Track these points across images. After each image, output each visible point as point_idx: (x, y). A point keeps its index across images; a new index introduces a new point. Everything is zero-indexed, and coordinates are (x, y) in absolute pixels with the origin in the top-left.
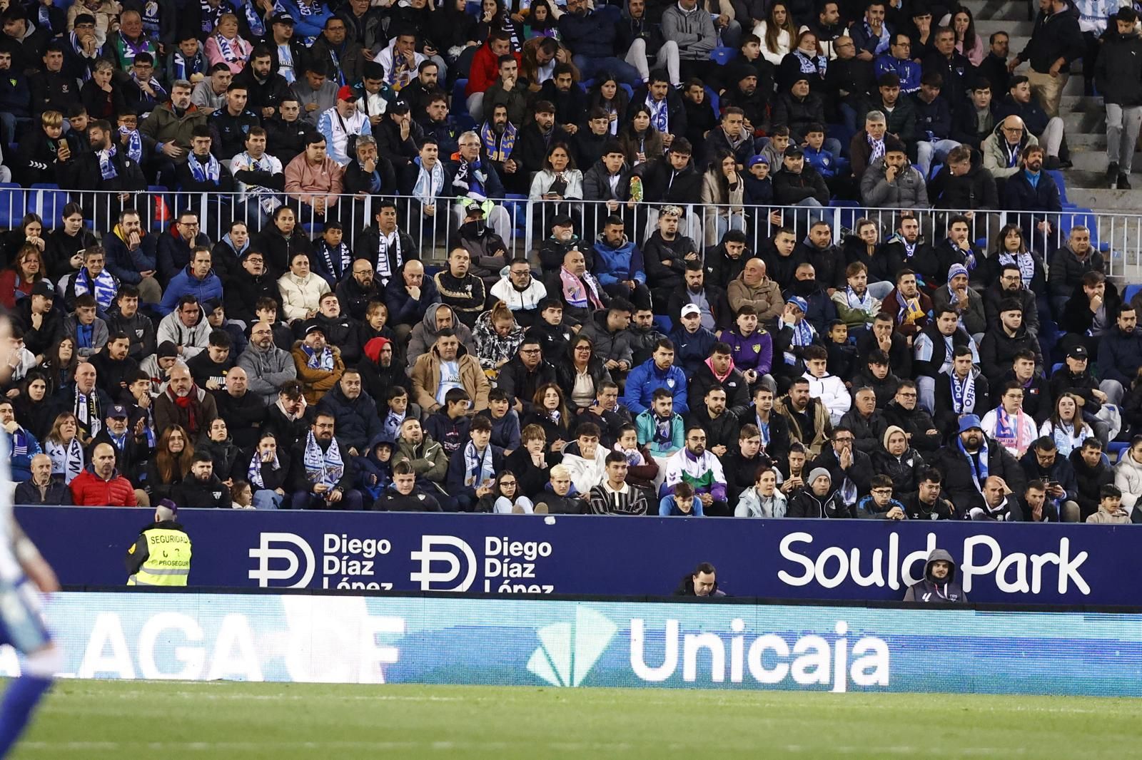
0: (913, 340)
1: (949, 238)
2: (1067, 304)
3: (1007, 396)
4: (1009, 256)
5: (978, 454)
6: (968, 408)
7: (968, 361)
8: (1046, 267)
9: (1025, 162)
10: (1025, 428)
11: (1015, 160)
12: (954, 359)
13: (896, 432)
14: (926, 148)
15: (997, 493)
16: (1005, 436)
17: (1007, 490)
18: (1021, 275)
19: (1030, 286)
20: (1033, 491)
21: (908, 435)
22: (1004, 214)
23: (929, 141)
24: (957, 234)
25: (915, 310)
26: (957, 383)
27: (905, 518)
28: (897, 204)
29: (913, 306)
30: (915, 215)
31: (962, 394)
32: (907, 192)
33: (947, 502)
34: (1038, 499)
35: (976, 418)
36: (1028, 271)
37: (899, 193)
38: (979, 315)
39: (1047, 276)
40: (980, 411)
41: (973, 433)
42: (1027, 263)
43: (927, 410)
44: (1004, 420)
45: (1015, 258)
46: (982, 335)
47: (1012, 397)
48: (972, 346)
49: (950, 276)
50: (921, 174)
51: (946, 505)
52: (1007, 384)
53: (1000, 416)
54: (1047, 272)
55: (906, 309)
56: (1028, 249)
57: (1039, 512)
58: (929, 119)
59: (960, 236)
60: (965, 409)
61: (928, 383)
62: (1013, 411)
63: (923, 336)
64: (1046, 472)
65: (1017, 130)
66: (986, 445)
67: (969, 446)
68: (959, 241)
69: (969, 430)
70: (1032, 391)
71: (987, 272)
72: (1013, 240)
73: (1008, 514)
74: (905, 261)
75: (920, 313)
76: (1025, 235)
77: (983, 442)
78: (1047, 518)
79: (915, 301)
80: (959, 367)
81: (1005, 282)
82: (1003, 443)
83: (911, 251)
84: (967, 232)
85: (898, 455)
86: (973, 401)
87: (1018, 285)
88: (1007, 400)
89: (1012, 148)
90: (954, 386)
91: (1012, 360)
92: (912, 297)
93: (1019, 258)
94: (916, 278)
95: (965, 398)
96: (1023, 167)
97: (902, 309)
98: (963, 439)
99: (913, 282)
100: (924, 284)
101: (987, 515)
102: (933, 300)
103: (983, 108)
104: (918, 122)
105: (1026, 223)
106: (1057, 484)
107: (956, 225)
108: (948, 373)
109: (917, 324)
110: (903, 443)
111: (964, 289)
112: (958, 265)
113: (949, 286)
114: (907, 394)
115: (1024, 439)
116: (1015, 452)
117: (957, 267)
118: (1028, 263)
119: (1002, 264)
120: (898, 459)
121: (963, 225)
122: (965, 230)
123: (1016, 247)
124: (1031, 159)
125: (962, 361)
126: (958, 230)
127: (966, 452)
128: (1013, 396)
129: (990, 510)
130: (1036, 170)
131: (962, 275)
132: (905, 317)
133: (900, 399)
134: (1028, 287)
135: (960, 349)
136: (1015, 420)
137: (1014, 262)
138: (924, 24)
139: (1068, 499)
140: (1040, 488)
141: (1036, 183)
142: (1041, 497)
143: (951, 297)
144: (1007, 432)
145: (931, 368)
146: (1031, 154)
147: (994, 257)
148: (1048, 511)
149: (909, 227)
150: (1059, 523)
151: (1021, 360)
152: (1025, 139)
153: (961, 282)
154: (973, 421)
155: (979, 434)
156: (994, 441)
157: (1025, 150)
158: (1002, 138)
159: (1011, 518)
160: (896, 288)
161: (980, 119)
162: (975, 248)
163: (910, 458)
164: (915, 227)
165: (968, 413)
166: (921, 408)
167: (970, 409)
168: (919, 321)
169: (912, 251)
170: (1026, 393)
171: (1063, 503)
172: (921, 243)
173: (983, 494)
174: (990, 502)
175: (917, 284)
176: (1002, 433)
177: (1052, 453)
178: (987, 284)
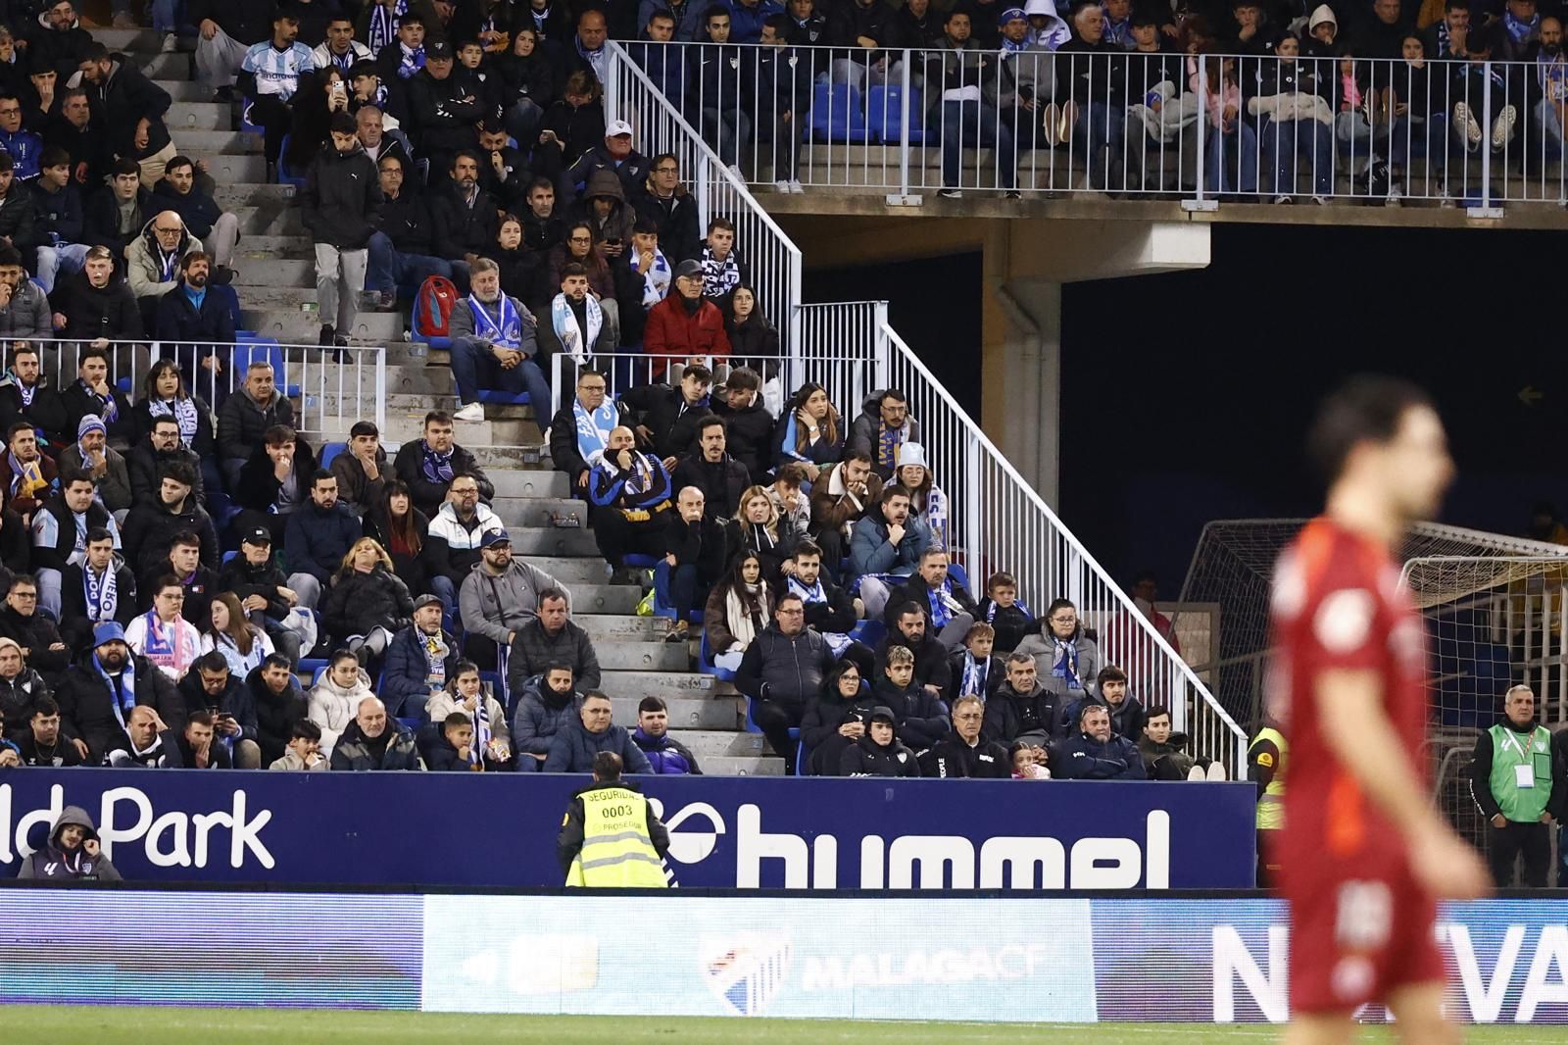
0: (31, 520)
1: (81, 379)
2: (243, 469)
3: (161, 596)
4: (163, 404)
5: (120, 676)
6: (108, 614)
7: (107, 549)
8: (214, 419)
9: (186, 275)
10: (184, 641)
11: (171, 271)
12: (88, 545)
13: (8, 646)
14: (49, 256)
15: (147, 729)
16: (158, 651)
17: (161, 725)
18: (179, 430)
19: (192, 445)
20: (196, 726)
21: (25, 651)
22: (156, 346)
23: (54, 246)
24: (91, 373)
25: (34, 478)
26: (92, 578)
27: (20, 764)
28: (8, 333)
29: (31, 472)
30: (34, 348)
31: (99, 593)
32: (22, 317)
33: (78, 742)
34: (203, 738)
35: (117, 626)
36: (190, 424)
37: (13, 318)
38: (122, 486)
39: (215, 432)
40: (124, 617)
41: (113, 647)
42: (187, 413)
43: (50, 616)
44: (158, 630)
45: (171, 406)
46: (124, 512)
47: (168, 598)
48: (112, 526)
49: (81, 433)
50: (42, 290)
51: (74, 746)
52: (161, 579)
53: (151, 623)
54: (215, 426)
55: (22, 477)
56: (189, 394)
57: (205, 756)
58: (54, 216)
59: (95, 374)
60: (103, 614)
61: (52, 578)
62: (169, 618)
63: (45, 513)
64: (216, 700)
65: (173, 230)
66: (131, 663)
67: (108, 665)
68: (93, 383)
69: (108, 643)
70: (195, 589)
71: (131, 426)
72: (168, 381)
73: (163, 758)
74: (21, 411)
75: (41, 483)
76: (184, 374)
77: (128, 659)
78: (216, 764)
79: (34, 465)
80: (95, 556)
81: (158, 439)
82: (157, 662)
83: (28, 397)
84: (105, 371)
85: (10, 678)
86: (114, 603)
87: (176, 444)
88: (161, 602)
89: (167, 255)
90: (88, 582)
91: (168, 547)
92: (30, 460)
93: (176, 407)
94: (36, 434)
95: (103, 599)
96: (181, 281)
97: (16, 477)
98: (101, 658)
99: (31, 440)
100: (46, 443)
101: (133, 760)
102: (59, 463)
103: (128, 200)
104: (39, 220)
105: (186, 360)
106: (229, 716)
107: (89, 361)
108: (79, 564)
109: (37, 498)
110: (18, 660)
111: (100, 449)
112: (91, 416)
113: (80, 446)
114: (23, 594)
115: (184, 656)
116: (173, 673)
117: (91, 419)
118: (189, 414)
119: (154, 415)
120: (11, 682)
121: (99, 361)
122: (101, 367)
123: (174, 391)
124: (193, 271)
125: (98, 549)
126: (92, 367)
127: (103, 673)
128: (170, 596)
129: (138, 753)
130: (199, 285)
131: (99, 432)
132: (20, 487)
133: (14, 600)
134: (189, 446)
135: (96, 532)
136: (171, 631)
137: (170, 412)
138: (46, 85)
139: (245, 736)
140: (206, 722)
141: (200, 302)
142: (208, 734)
143: (83, 460)
144: (163, 646)
145: (55, 558)
146: (193, 263)
147: (142, 406)
148: (217, 754)
149: (26, 364)
150: (232, 770)
151: (181, 547)
152: (185, 243)
153: (95, 440)
154: (113, 631)
155: (122, 649)
156: (142, 657)
157: (184, 257)
158: (153, 242)
159: (166, 764)
160: (8, 449)
161: (123, 214)
162: (118, 394)
163: (26, 681)
164: (34, 364)
165: (106, 620)
166: (41, 614)
167: (111, 614)
168: (38, 493)
169: (30, 397)
170: (187, 592)
171: (236, 743)
172: (42, 386)
173: (128, 731)
174: (137, 742)
175: (37, 443)
176: (154, 647)
177: (222, 675)
178: (133, 443)
